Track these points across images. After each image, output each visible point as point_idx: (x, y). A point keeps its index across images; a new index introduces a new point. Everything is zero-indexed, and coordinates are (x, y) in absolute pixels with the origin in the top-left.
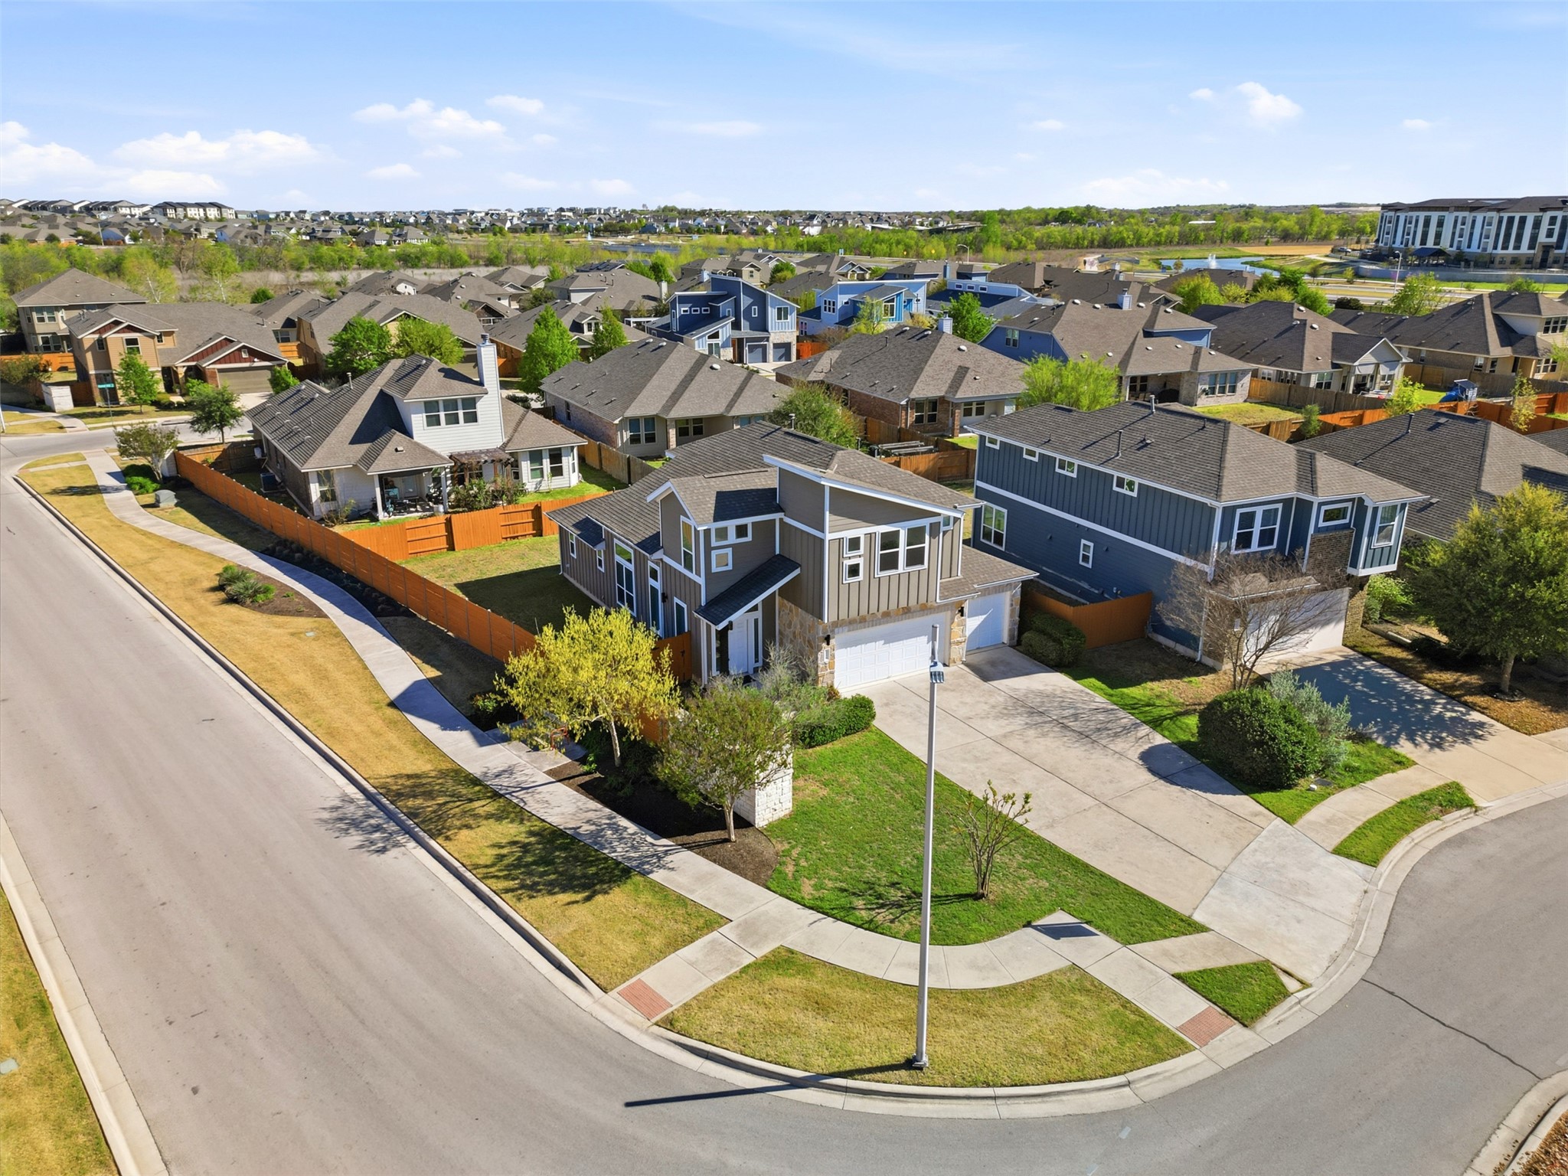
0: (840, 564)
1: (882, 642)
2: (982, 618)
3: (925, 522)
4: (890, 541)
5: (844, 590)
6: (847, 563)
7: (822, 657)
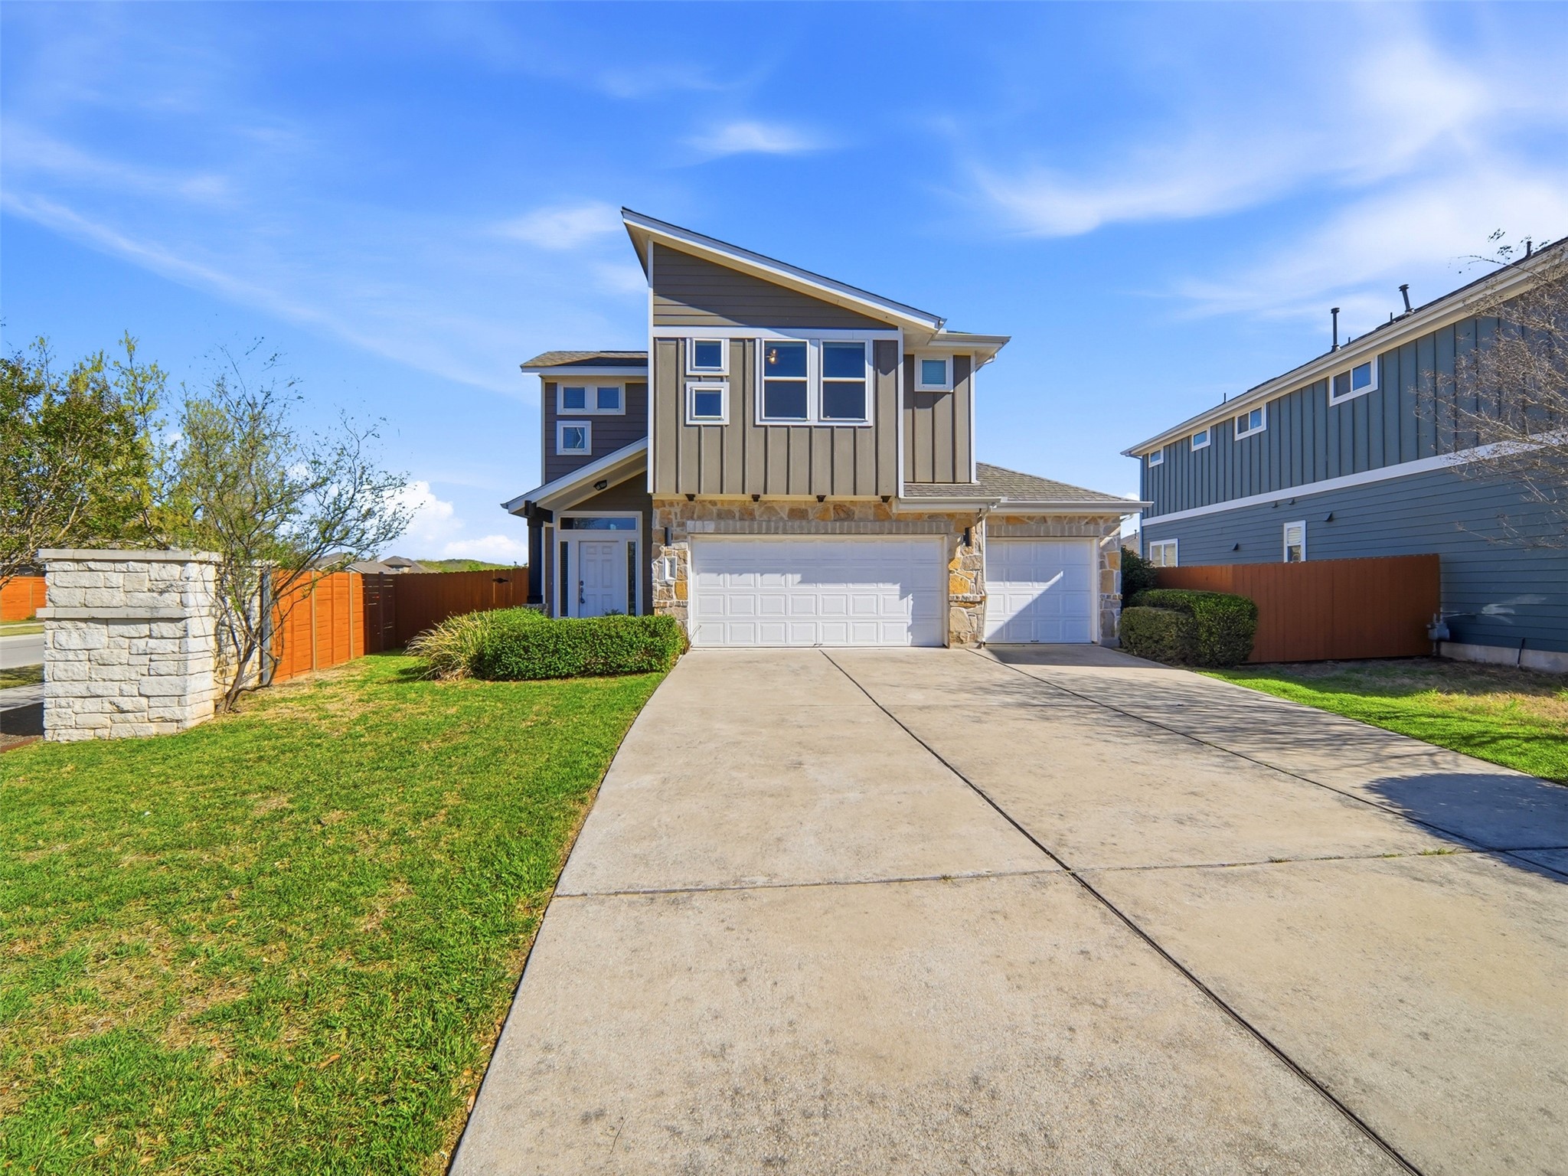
0: (679, 391)
1: (798, 577)
2: (1037, 589)
3: (867, 338)
4: (790, 358)
5: (687, 439)
6: (693, 386)
7: (662, 570)
